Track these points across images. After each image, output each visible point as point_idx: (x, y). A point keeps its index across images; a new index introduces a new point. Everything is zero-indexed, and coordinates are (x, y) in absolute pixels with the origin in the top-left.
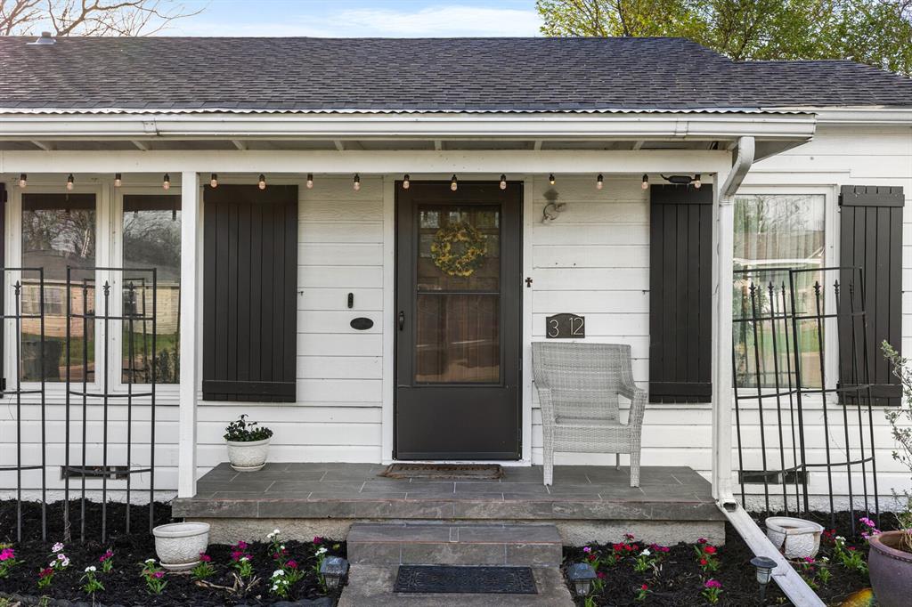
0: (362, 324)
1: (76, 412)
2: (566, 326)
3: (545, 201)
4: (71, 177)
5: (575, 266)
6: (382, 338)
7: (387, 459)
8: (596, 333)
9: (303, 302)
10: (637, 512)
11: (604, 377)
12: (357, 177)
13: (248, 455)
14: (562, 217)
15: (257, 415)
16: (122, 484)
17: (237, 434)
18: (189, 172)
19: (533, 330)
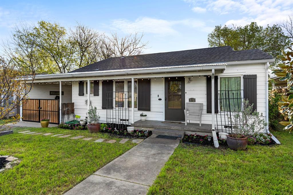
0: (160, 99)
1: (119, 111)
2: (192, 100)
3: (188, 80)
4: (119, 79)
5: (193, 90)
6: (163, 102)
7: (164, 120)
8: (197, 101)
9: (152, 96)
10: (198, 130)
11: (198, 108)
12: (155, 78)
13: (143, 118)
14: (191, 82)
15: (145, 113)
16: (128, 122)
17: (142, 115)
18: (133, 78)
19: (187, 101)
